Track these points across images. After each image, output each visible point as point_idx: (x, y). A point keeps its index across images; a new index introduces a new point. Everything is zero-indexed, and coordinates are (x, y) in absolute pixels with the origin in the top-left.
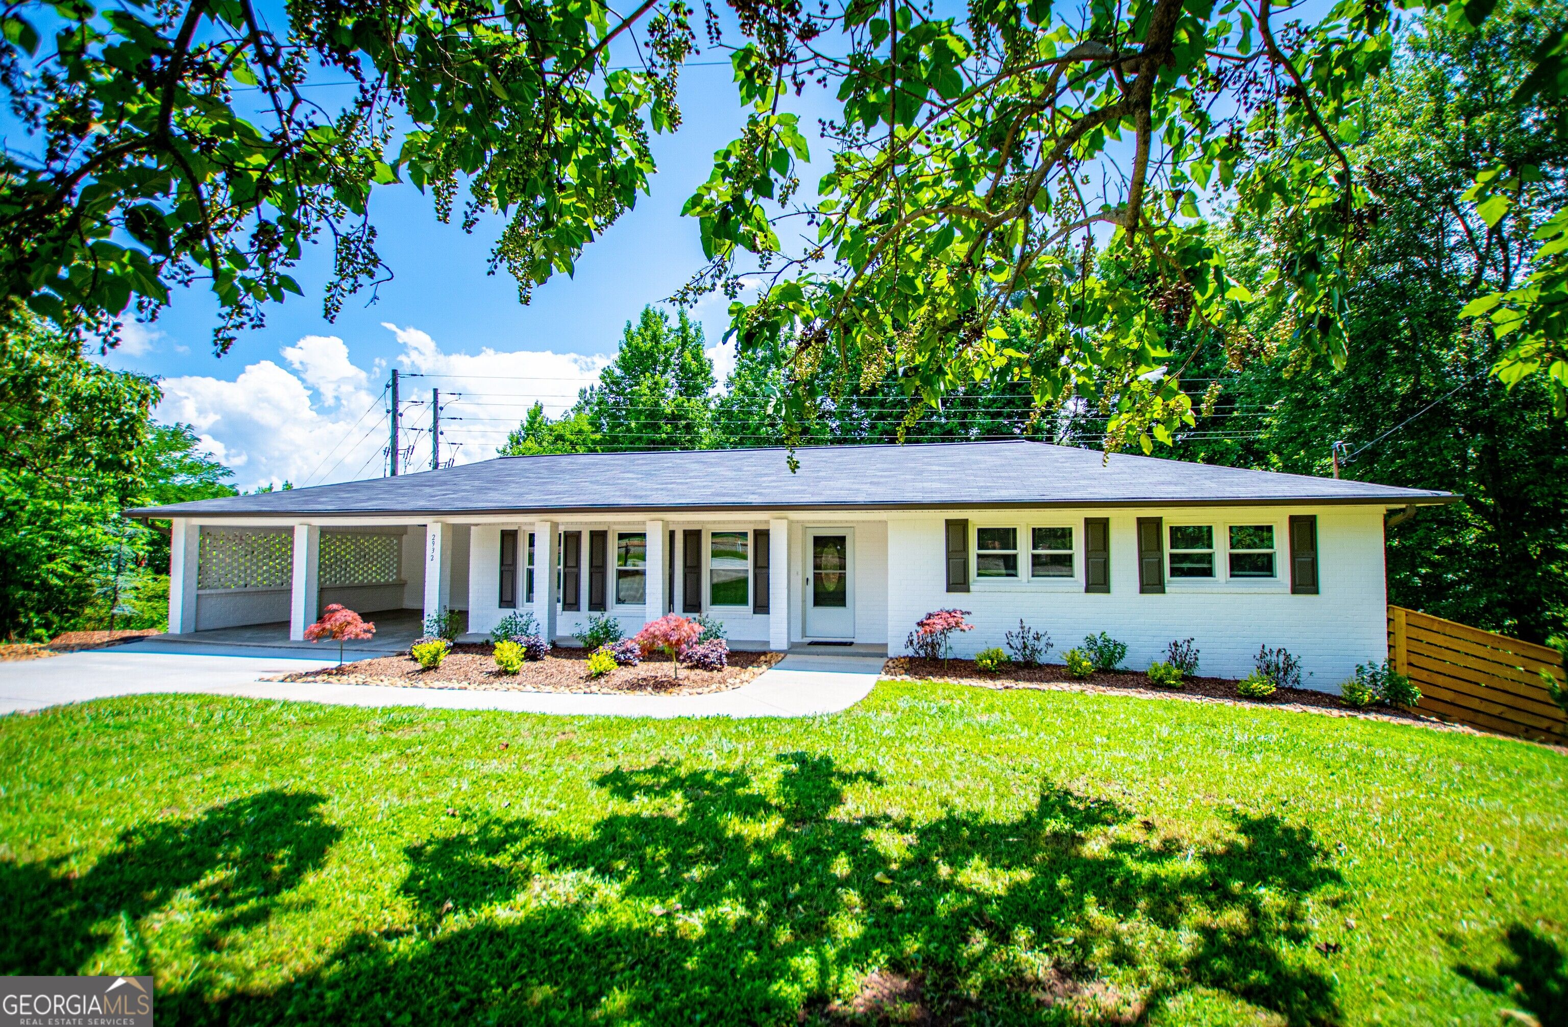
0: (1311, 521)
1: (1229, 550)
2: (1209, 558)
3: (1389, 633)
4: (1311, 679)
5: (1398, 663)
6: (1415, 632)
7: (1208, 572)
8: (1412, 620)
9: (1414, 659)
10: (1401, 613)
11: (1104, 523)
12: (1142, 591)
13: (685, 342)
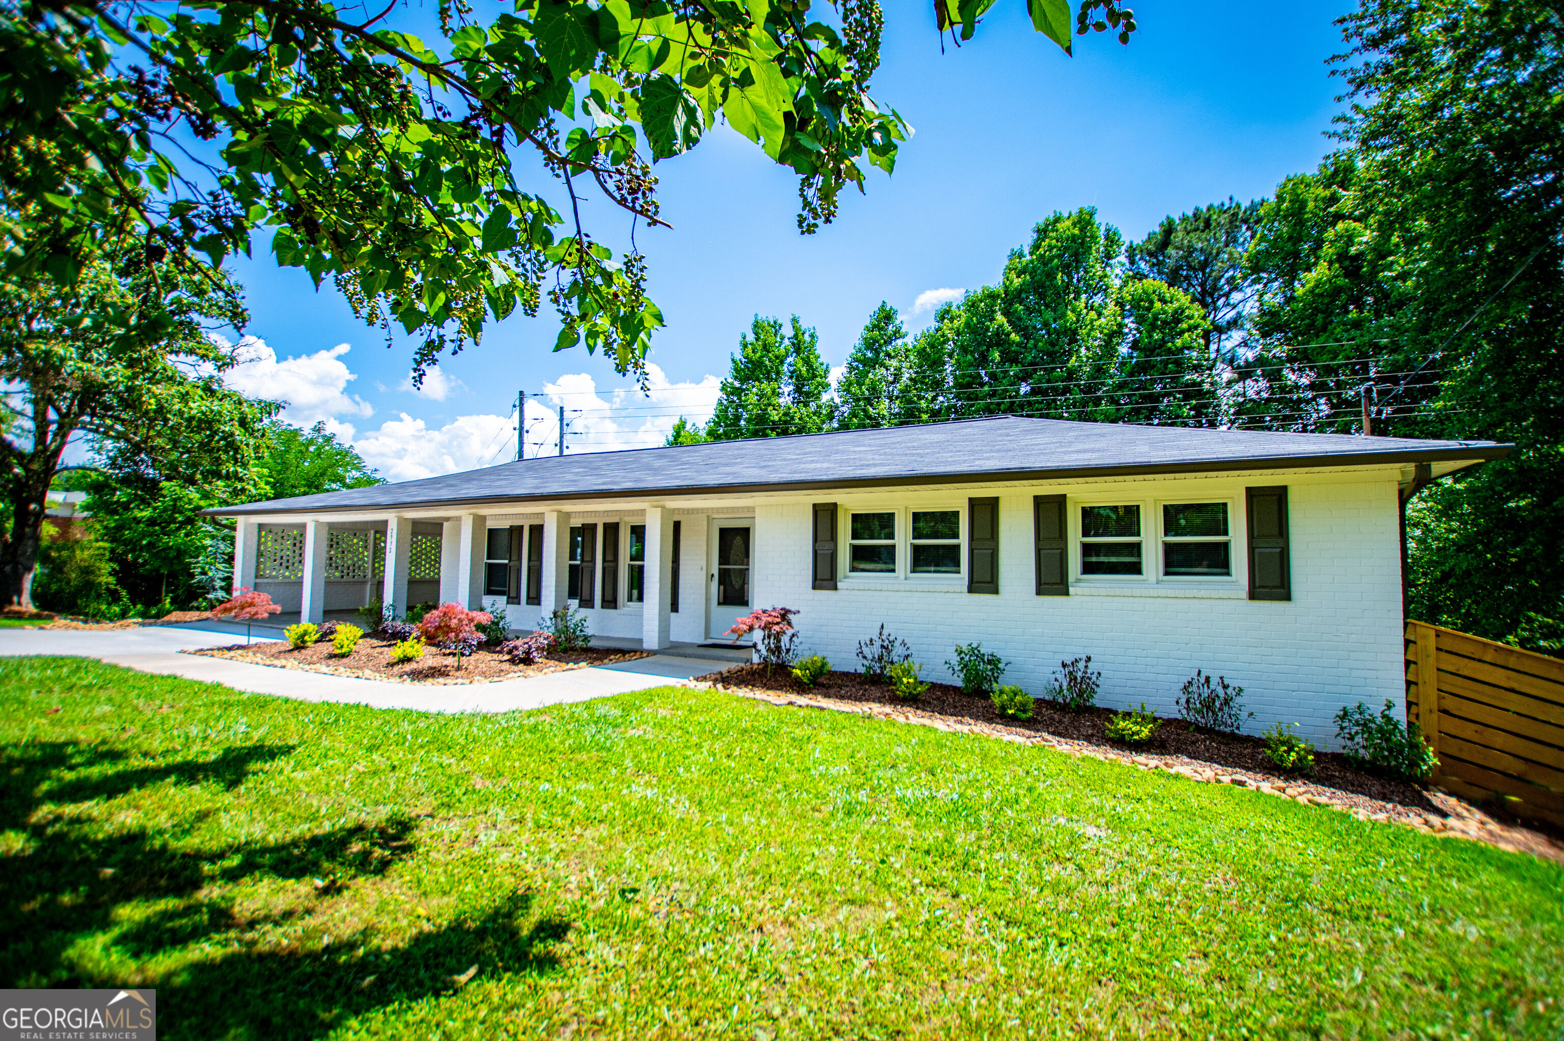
0: (1280, 494)
1: (1162, 537)
2: (1136, 549)
3: (1407, 663)
4: (1251, 722)
5: (1423, 708)
6: (1452, 662)
7: (1135, 569)
8: (1447, 644)
9: (1450, 703)
10: (1426, 632)
11: (993, 504)
12: (1039, 592)
13: (798, 348)
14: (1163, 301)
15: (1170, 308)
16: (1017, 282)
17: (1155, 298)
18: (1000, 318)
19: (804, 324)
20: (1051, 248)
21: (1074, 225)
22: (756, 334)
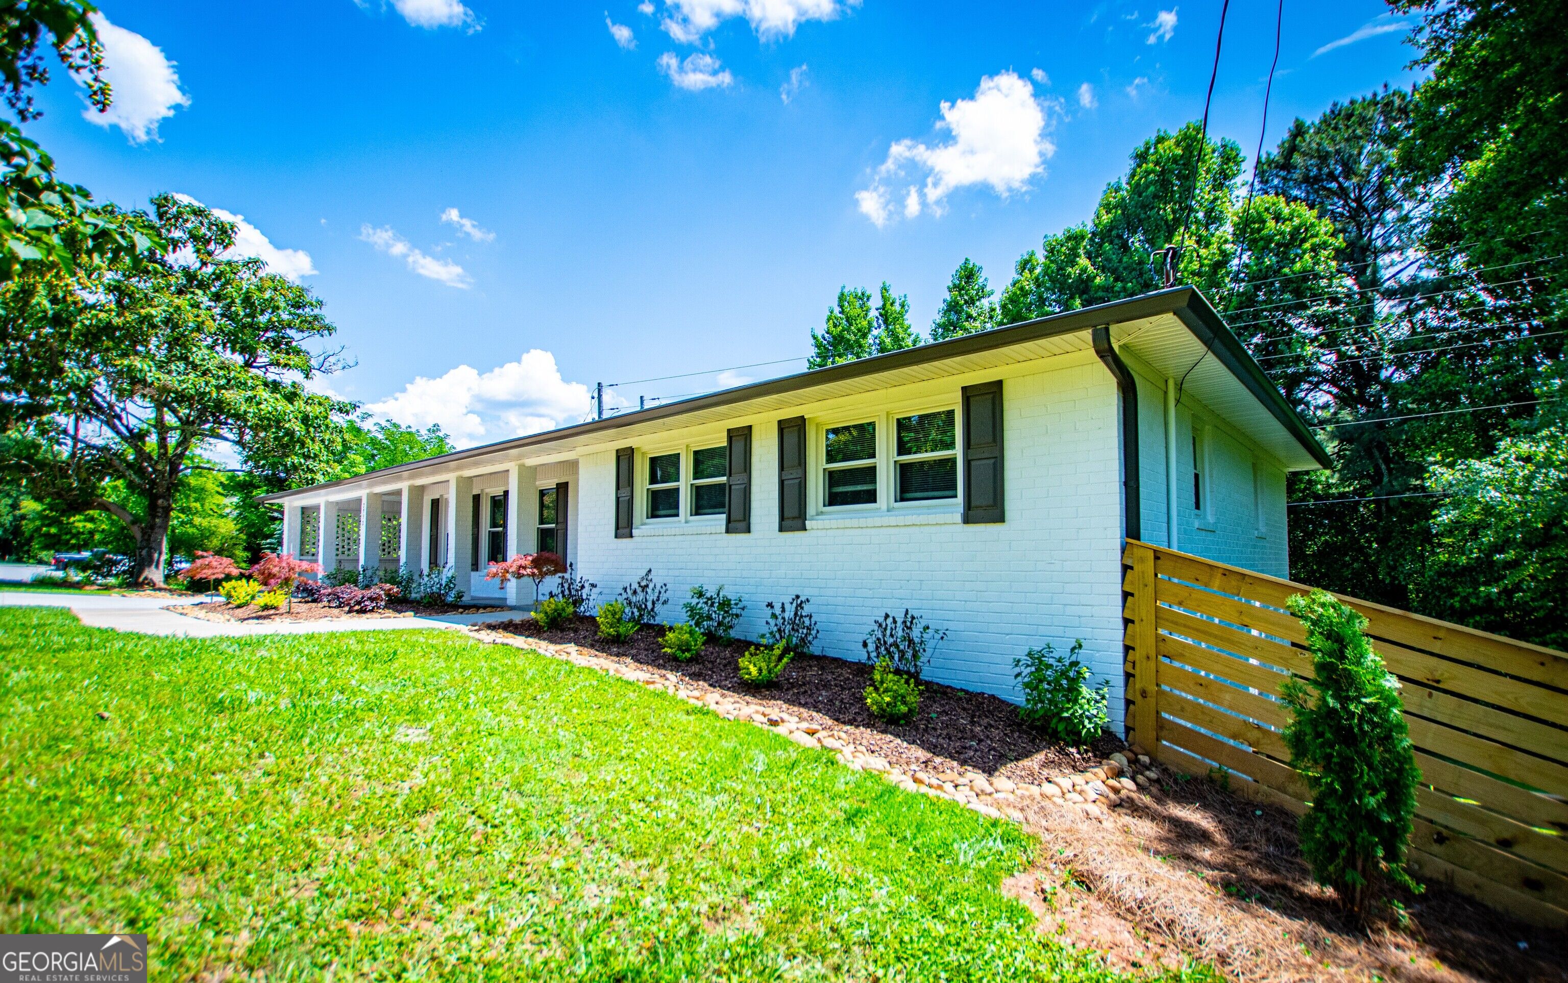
0: (995, 391)
1: (894, 457)
3: (1125, 596)
7: (870, 497)
10: (1144, 554)
11: (747, 433)
12: (781, 529)
13: (885, 316)
14: (1278, 218)
15: (1287, 228)
16: (1106, 218)
17: (1266, 216)
18: (1083, 261)
19: (893, 294)
20: (1148, 173)
21: (1178, 144)
22: (841, 307)
